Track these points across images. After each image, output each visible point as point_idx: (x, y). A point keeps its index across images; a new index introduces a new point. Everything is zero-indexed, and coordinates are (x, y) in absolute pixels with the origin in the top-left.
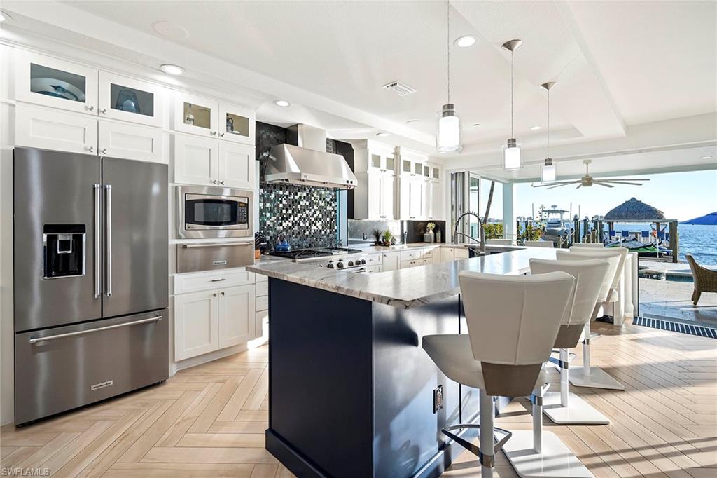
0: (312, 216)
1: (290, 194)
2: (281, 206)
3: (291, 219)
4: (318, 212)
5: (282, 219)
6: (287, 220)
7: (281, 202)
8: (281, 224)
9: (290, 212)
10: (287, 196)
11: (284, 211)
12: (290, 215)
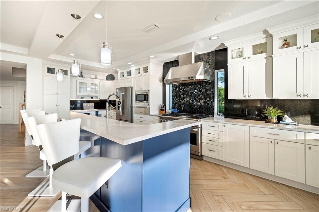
0: (197, 97)
1: (185, 88)
2: (181, 93)
3: (186, 99)
4: (201, 95)
5: (181, 99)
6: (184, 100)
7: (181, 92)
8: (181, 102)
9: (185, 96)
10: (184, 89)
11: (182, 96)
12: (185, 97)
